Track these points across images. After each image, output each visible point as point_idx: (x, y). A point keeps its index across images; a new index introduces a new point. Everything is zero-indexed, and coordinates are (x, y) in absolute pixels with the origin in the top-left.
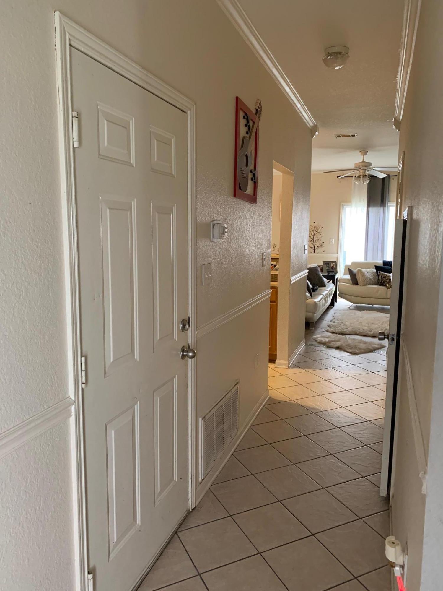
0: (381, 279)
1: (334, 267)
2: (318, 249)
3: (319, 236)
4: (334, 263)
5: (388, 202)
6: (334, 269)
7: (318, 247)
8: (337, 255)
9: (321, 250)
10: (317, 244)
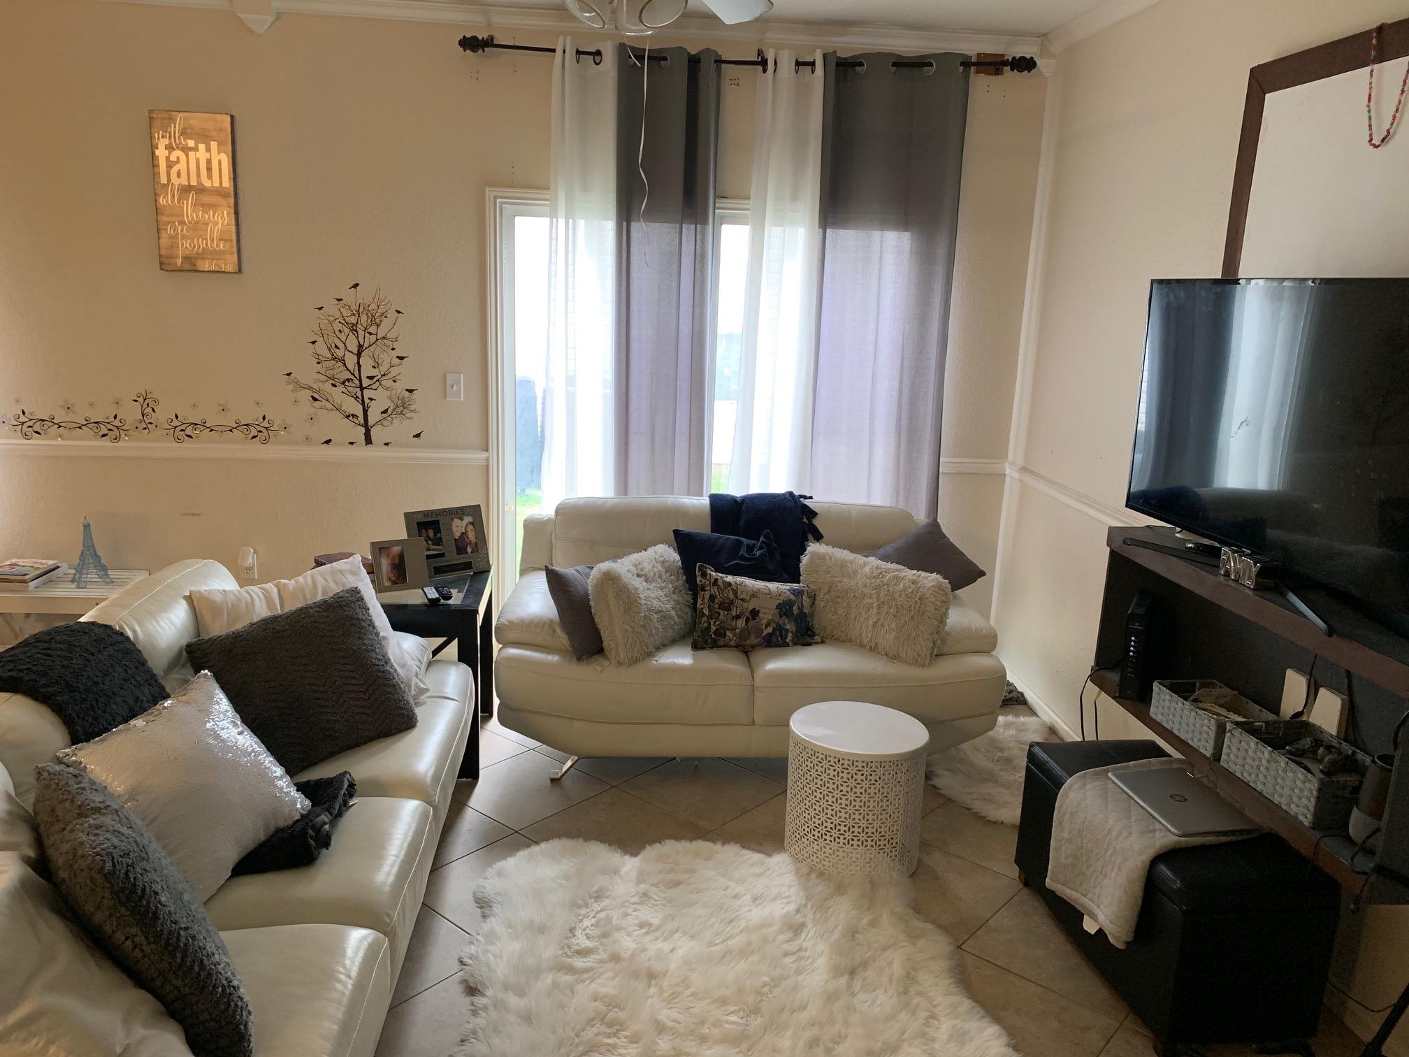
0: (707, 612)
1: (472, 536)
2: (385, 423)
3: (387, 358)
4: (468, 519)
5: (715, 197)
6: (469, 550)
7: (385, 412)
8: (484, 455)
9: (399, 429)
10: (380, 400)
